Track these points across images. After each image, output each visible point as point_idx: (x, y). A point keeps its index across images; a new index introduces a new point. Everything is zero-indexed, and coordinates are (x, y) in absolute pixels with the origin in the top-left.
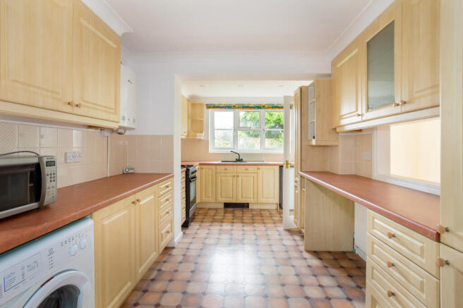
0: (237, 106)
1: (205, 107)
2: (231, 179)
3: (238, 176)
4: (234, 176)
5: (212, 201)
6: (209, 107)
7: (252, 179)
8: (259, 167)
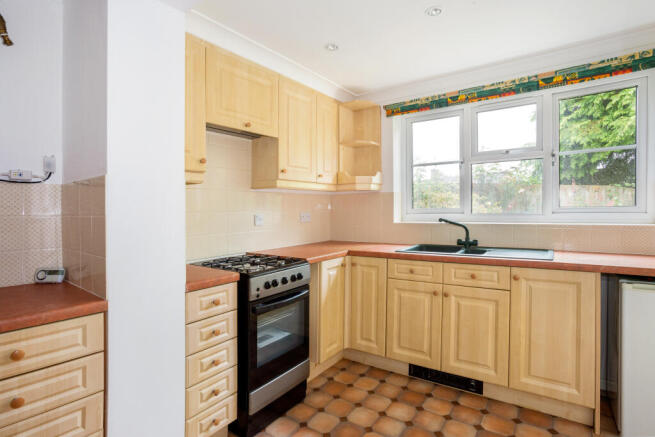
0: (462, 97)
1: (384, 112)
2: (426, 299)
3: (446, 295)
4: (435, 293)
5: (376, 352)
6: (393, 111)
7: (491, 307)
8: (516, 271)
